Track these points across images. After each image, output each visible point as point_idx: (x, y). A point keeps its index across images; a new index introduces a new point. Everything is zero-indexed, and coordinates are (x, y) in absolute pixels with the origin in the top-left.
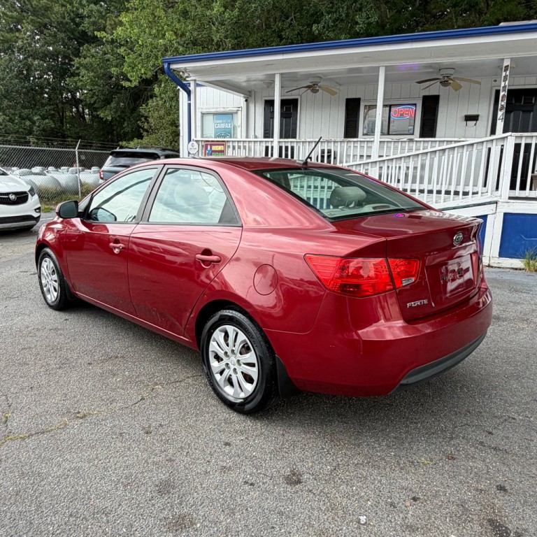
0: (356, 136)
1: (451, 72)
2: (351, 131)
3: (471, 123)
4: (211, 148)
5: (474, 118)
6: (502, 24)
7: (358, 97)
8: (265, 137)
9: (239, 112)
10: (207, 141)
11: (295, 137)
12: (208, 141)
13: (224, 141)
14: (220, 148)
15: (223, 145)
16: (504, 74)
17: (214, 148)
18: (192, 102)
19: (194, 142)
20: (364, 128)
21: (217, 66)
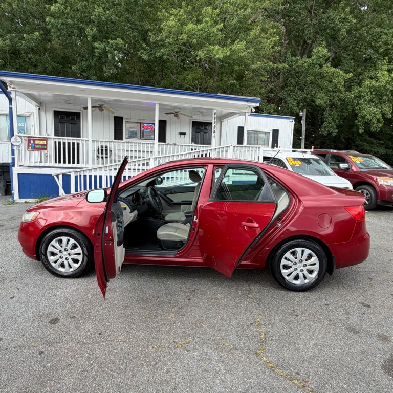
0: (121, 139)
1: (179, 110)
2: (118, 135)
3: (183, 136)
4: (34, 142)
5: (184, 134)
6: (219, 94)
7: (121, 116)
8: (55, 135)
9: (32, 117)
10: (29, 137)
11: (80, 137)
12: (31, 137)
13: (46, 138)
14: (42, 142)
15: (45, 140)
16: (214, 116)
17: (37, 142)
18: (14, 106)
19: (18, 137)
20: (126, 134)
21: (38, 84)
